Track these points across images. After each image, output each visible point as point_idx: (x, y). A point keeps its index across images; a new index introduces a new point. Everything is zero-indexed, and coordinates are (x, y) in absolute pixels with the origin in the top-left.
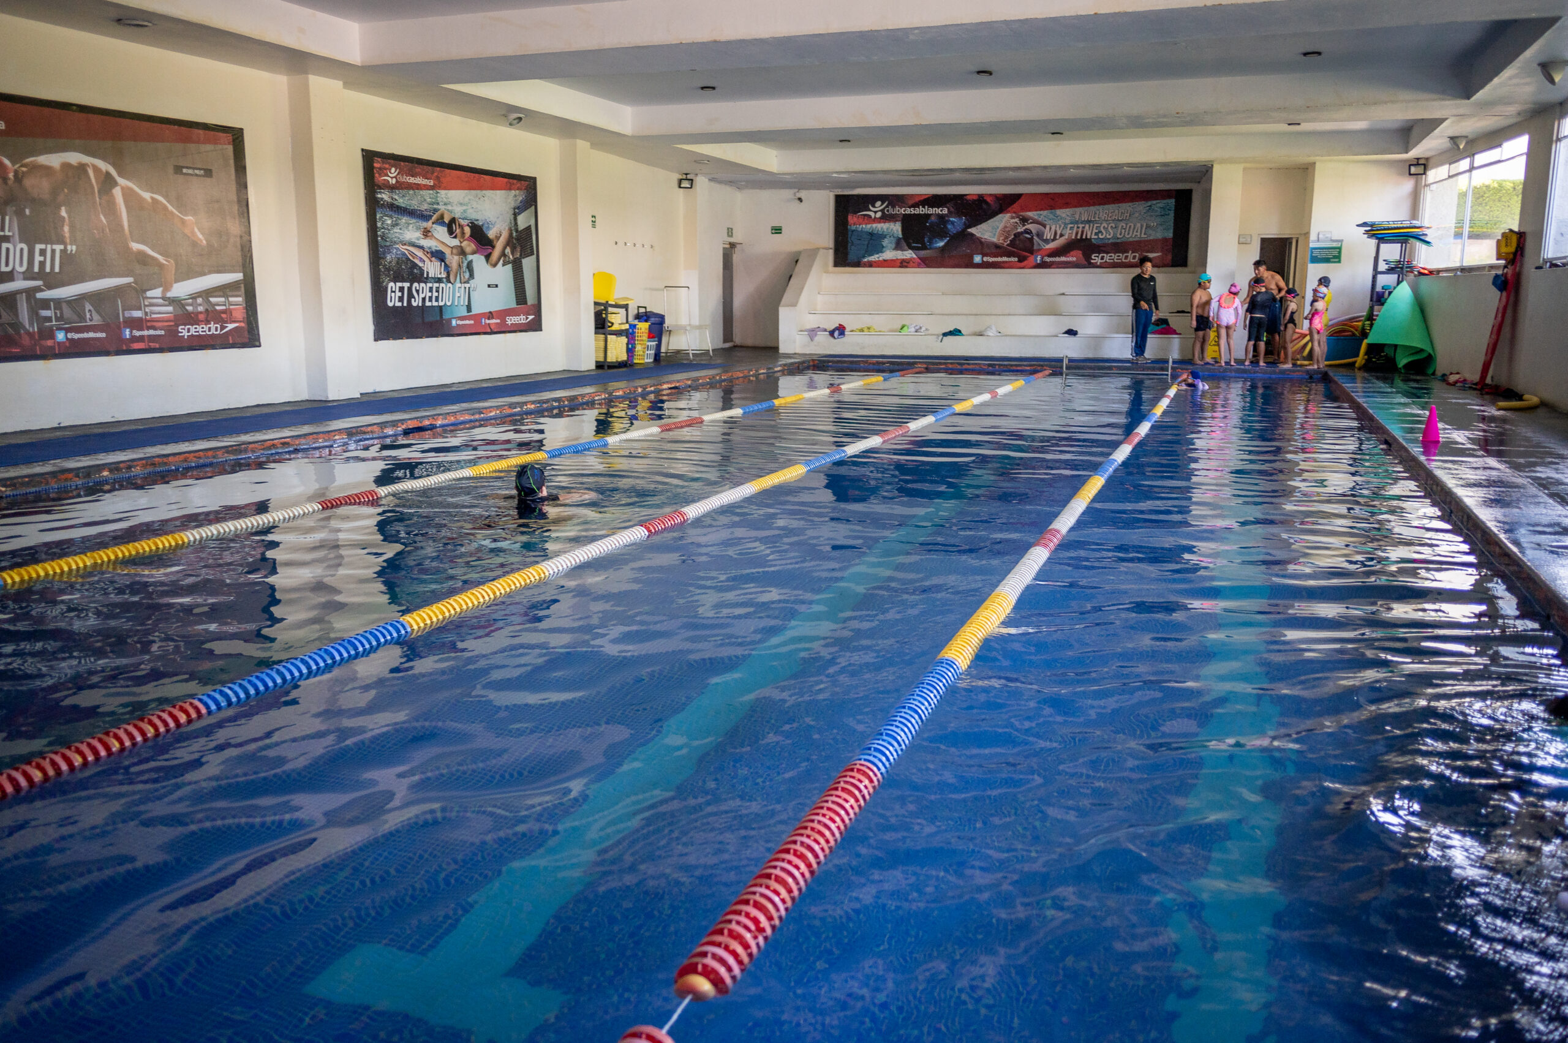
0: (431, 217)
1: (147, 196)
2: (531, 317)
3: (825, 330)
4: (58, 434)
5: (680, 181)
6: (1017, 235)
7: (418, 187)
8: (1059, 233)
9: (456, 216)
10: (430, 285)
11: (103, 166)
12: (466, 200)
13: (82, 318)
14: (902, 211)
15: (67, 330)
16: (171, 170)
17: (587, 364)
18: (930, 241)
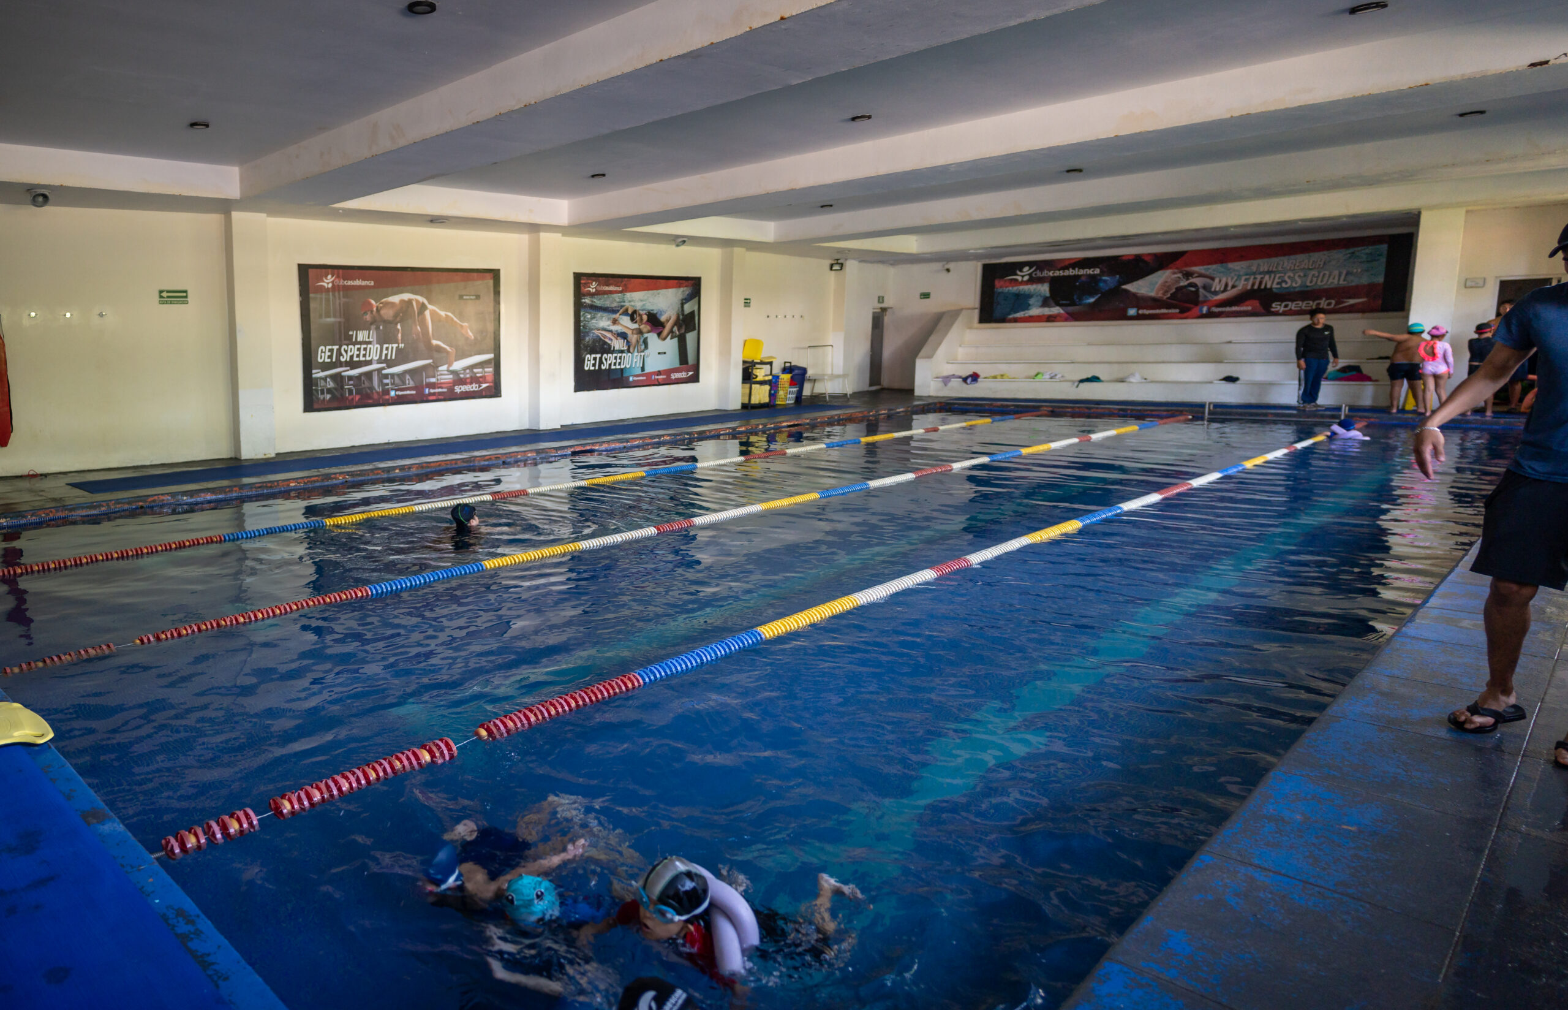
0: (618, 311)
1: (443, 313)
2: (690, 373)
3: (960, 377)
4: (386, 447)
5: (832, 266)
6: (1179, 289)
7: (611, 292)
8: (1230, 285)
9: (638, 309)
10: (615, 355)
11: (421, 299)
12: (645, 297)
13: (404, 383)
14: (1051, 274)
15: (396, 390)
16: (457, 297)
17: (735, 404)
18: (1080, 299)
